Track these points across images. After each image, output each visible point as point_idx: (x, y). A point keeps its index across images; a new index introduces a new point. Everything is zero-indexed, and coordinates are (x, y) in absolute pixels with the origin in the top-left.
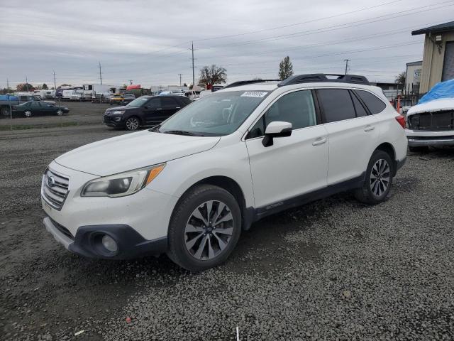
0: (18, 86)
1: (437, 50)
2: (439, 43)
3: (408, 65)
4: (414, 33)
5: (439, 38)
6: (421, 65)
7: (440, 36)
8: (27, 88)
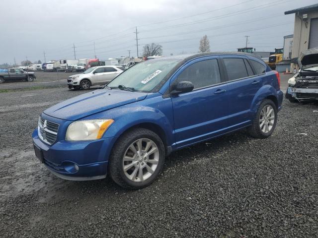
0: (22, 63)
1: (304, 25)
2: (305, 20)
3: (285, 37)
4: (286, 13)
5: (305, 16)
6: (292, 37)
7: (306, 15)
8: (27, 63)
